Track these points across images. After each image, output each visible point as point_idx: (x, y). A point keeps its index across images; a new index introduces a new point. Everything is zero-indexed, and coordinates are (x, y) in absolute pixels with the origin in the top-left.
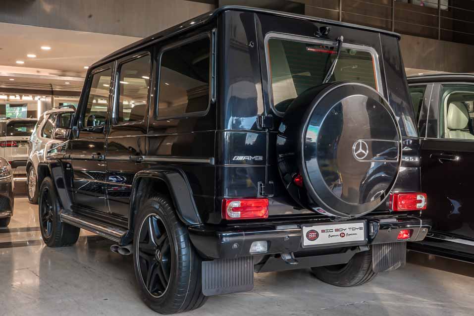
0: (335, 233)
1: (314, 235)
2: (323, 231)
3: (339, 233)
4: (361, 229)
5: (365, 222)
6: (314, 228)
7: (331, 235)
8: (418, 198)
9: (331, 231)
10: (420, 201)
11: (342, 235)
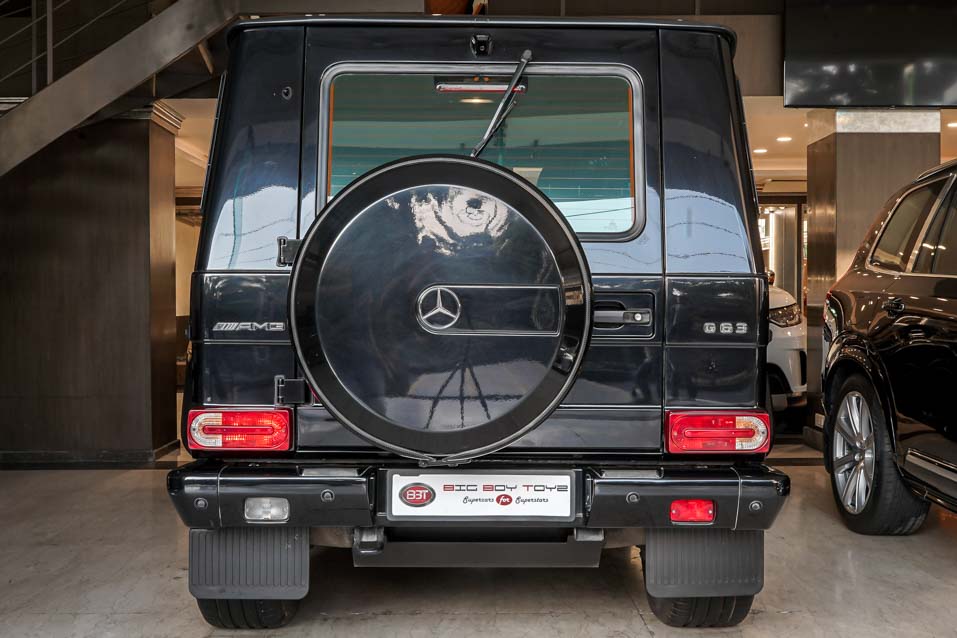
0: (481, 494)
1: (422, 494)
2: (447, 488)
3: (494, 495)
4: (561, 489)
5: (574, 475)
6: (424, 479)
7: (471, 497)
8: (743, 422)
9: (472, 488)
10: (749, 433)
11: (505, 500)
